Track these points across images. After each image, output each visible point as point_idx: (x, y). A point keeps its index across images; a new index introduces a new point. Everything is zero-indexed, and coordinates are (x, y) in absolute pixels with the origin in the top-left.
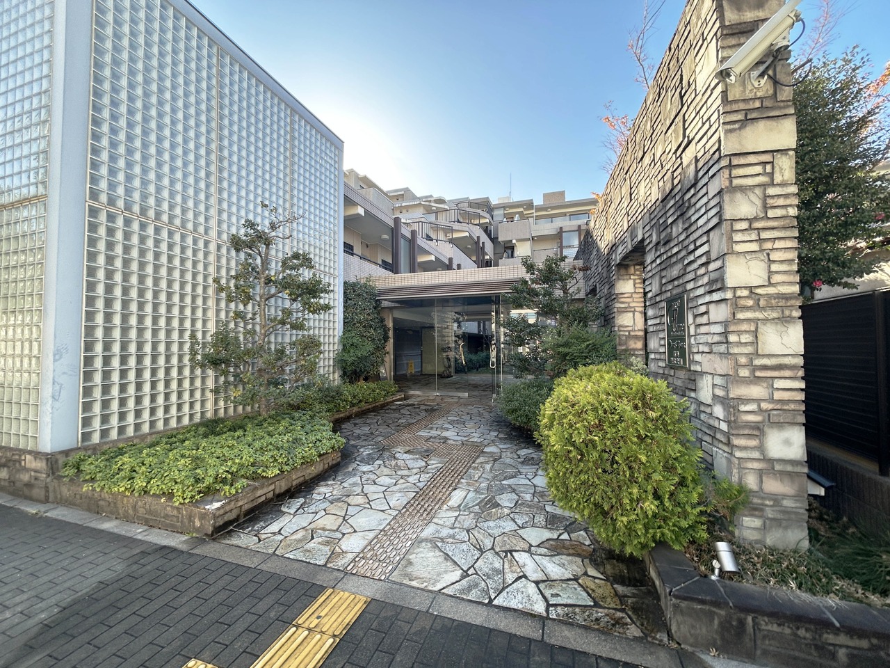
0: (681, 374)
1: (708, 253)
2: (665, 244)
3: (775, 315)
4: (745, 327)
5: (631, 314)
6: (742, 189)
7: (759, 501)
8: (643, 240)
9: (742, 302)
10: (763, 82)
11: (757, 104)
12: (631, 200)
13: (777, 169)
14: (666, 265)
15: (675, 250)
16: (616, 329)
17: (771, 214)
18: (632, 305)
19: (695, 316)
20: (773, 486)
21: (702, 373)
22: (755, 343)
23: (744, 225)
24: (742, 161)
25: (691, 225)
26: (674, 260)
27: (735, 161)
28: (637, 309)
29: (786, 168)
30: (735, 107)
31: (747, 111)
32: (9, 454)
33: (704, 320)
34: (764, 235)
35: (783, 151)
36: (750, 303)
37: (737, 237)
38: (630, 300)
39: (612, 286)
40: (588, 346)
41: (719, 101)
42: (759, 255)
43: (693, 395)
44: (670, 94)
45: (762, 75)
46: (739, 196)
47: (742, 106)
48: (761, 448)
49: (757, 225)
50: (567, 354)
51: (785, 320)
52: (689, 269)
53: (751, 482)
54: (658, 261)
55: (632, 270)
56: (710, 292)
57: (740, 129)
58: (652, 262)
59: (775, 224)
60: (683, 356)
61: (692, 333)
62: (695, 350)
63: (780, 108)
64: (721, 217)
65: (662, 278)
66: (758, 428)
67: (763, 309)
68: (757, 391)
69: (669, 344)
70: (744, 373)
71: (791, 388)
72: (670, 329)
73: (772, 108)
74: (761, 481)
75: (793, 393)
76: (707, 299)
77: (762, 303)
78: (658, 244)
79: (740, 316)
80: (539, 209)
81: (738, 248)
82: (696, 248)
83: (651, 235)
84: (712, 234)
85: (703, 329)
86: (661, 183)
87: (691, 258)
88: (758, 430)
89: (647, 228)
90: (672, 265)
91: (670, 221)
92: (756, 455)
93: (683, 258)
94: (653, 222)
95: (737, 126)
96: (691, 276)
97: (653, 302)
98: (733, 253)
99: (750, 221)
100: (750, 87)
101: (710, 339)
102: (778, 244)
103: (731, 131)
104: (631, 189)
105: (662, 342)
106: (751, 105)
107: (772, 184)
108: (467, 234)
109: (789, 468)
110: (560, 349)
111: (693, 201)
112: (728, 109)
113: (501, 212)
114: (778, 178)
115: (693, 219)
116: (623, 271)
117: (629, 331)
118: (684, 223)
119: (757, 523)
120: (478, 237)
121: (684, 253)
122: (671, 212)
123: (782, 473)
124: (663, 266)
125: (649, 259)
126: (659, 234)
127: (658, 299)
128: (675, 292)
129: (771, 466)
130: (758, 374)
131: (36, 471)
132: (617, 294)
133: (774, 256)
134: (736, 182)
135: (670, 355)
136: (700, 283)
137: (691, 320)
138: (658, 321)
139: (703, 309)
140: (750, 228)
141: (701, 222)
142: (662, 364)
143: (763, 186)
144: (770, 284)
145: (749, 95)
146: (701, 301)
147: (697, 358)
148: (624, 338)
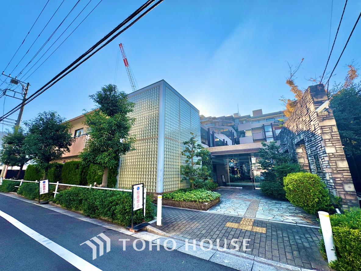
0: (321, 174)
1: (321, 145)
2: (310, 141)
3: (339, 159)
4: (333, 162)
5: (303, 159)
6: (325, 133)
7: (346, 201)
8: (303, 139)
9: (331, 156)
10: (326, 112)
11: (325, 116)
12: (297, 128)
13: (333, 129)
14: (312, 147)
15: (313, 143)
16: (299, 163)
17: (333, 138)
18: (303, 156)
19: (322, 159)
20: (348, 197)
21: (326, 173)
22: (336, 165)
23: (328, 140)
24: (324, 127)
25: (316, 139)
26: (313, 146)
27: (323, 128)
28: (305, 157)
29: (335, 129)
30: (320, 117)
33: (323, 160)
34: (333, 142)
35: (334, 126)
36: (333, 156)
37: (327, 143)
38: (302, 154)
39: (295, 150)
40: (290, 168)
41: (316, 116)
42: (333, 146)
43: (325, 179)
44: (304, 108)
45: (325, 111)
46: (325, 134)
47: (322, 117)
48: (343, 189)
49: (331, 140)
50: (283, 171)
51: (342, 160)
52: (318, 148)
53: (343, 197)
54: (309, 145)
55: (301, 146)
56: (324, 154)
57: (322, 121)
58: (307, 145)
59: (335, 140)
60: (321, 169)
61: (322, 163)
62: (323, 167)
63: (331, 117)
64: (322, 138)
65: (311, 150)
66: (341, 184)
67: (337, 158)
68: (339, 176)
69: (316, 166)
70: (335, 172)
71: (347, 175)
72: (316, 163)
73: (329, 117)
74: (345, 196)
75: (349, 176)
76: (323, 155)
77: (336, 156)
78: (308, 141)
79: (331, 159)
80: (253, 118)
81: (327, 145)
82: (318, 144)
83: (305, 138)
84: (321, 141)
85: (324, 162)
86: (306, 127)
87: (317, 146)
88: (342, 185)
89: (304, 136)
90: (313, 147)
91: (310, 136)
92: (342, 190)
93: (316, 146)
94: (306, 135)
95: (321, 121)
96: (318, 150)
97: (309, 156)
99: (329, 139)
100: (323, 113)
101: (325, 165)
102: (337, 144)
103: (320, 122)
104: (297, 125)
105: (314, 166)
106: (324, 117)
107: (332, 132)
108: (228, 130)
109: (351, 193)
110: (281, 170)
111: (315, 133)
112: (318, 117)
113: (238, 120)
114: (334, 131)
115: (316, 137)
116: (298, 146)
117: (303, 164)
118: (314, 138)
119: (346, 206)
120: (231, 131)
121: (315, 145)
122: (310, 134)
123: (350, 195)
124: (311, 147)
125: (306, 144)
126: (308, 139)
127: (311, 155)
128: (315, 153)
129: (347, 193)
130: (339, 172)
132: (297, 153)
133: (336, 147)
134: (324, 132)
135: (317, 169)
136: (321, 152)
137: (321, 160)
138: (312, 161)
139: (323, 158)
140: (329, 141)
141: (318, 138)
142: (316, 172)
143: (331, 132)
144: (337, 152)
145: (323, 115)
146: (322, 156)
147: (324, 169)
148: (302, 166)
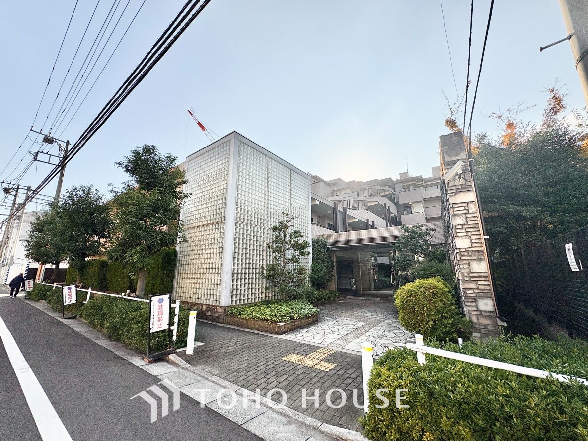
3: (475, 258)
4: (465, 262)
6: (458, 215)
7: (478, 327)
9: (463, 254)
11: (460, 187)
13: (469, 208)
17: (469, 223)
20: (483, 321)
22: (469, 268)
23: (460, 227)
24: (457, 206)
27: (454, 206)
29: (474, 208)
30: (452, 188)
31: (456, 189)
32: (210, 307)
34: (467, 230)
35: (472, 202)
36: (466, 254)
37: (458, 231)
41: (447, 186)
42: (467, 237)
46: (457, 217)
47: (454, 188)
48: (476, 306)
49: (465, 227)
51: (480, 260)
53: (474, 319)
57: (454, 195)
59: (471, 226)
63: (468, 188)
64: (453, 224)
66: (474, 299)
67: (471, 256)
68: (472, 285)
70: (467, 279)
71: (486, 284)
73: (465, 188)
74: (478, 319)
75: (484, 286)
76: (456, 251)
77: (470, 254)
79: (463, 258)
80: (427, 180)
81: (459, 235)
88: (475, 300)
92: (475, 309)
98: (457, 236)
99: (462, 225)
100: (457, 181)
102: (473, 233)
103: (451, 196)
106: (458, 187)
107: (469, 213)
108: (378, 203)
109: (488, 314)
112: (450, 189)
113: (400, 185)
114: (470, 211)
119: (479, 335)
120: (385, 204)
123: (486, 316)
129: (481, 314)
130: (472, 279)
131: (220, 313)
133: (472, 237)
134: (455, 212)
140: (462, 228)
143: (466, 214)
144: (472, 247)
145: (456, 184)
